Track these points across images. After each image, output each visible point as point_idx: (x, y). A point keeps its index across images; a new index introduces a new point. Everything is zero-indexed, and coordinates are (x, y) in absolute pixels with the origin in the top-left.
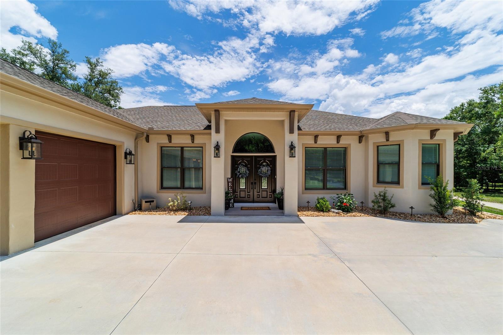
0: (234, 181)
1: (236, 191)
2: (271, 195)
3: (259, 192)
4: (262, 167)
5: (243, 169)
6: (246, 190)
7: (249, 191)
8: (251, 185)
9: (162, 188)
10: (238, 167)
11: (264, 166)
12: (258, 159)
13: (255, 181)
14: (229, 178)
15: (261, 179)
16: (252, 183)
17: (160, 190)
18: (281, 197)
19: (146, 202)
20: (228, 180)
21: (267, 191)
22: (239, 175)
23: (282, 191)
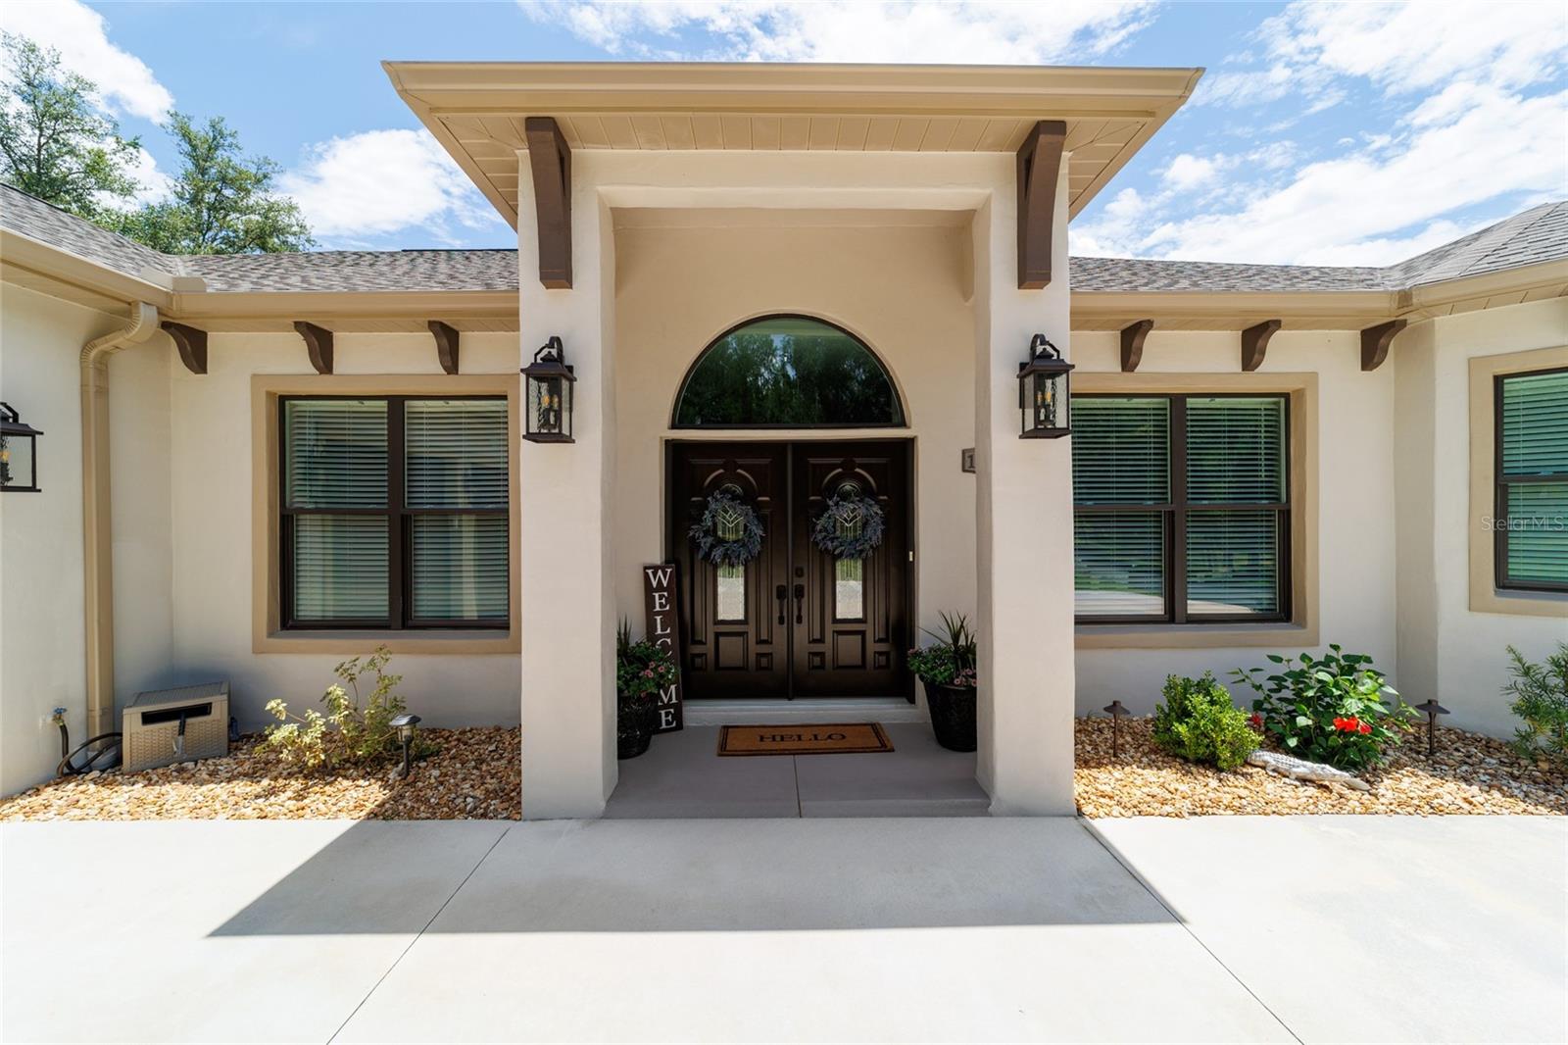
0: (686, 581)
1: (698, 638)
2: (886, 654)
3: (821, 640)
4: (837, 504)
5: (731, 520)
6: (751, 629)
7: (764, 637)
8: (776, 602)
9: (285, 626)
10: (705, 506)
11: (845, 497)
12: (813, 461)
13: (798, 581)
14: (656, 569)
15: (828, 568)
16: (781, 593)
17: (271, 634)
18: (957, 681)
19: (148, 718)
20: (646, 576)
21: (863, 633)
22: (712, 547)
23: (956, 637)
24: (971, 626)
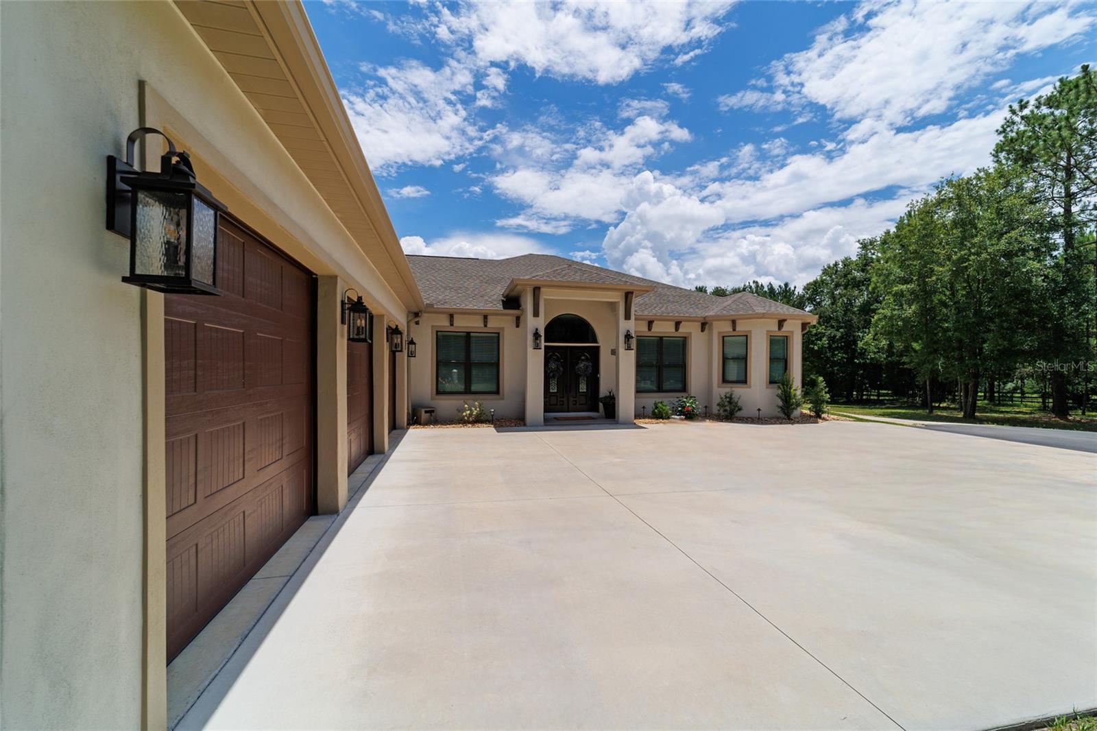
1: (546, 397)
2: (592, 400)
3: (577, 398)
4: (580, 362)
8: (565, 387)
10: (549, 363)
11: (583, 360)
13: (571, 382)
15: (578, 378)
17: (436, 395)
18: (611, 402)
22: (550, 373)
23: (610, 393)
24: (614, 390)
